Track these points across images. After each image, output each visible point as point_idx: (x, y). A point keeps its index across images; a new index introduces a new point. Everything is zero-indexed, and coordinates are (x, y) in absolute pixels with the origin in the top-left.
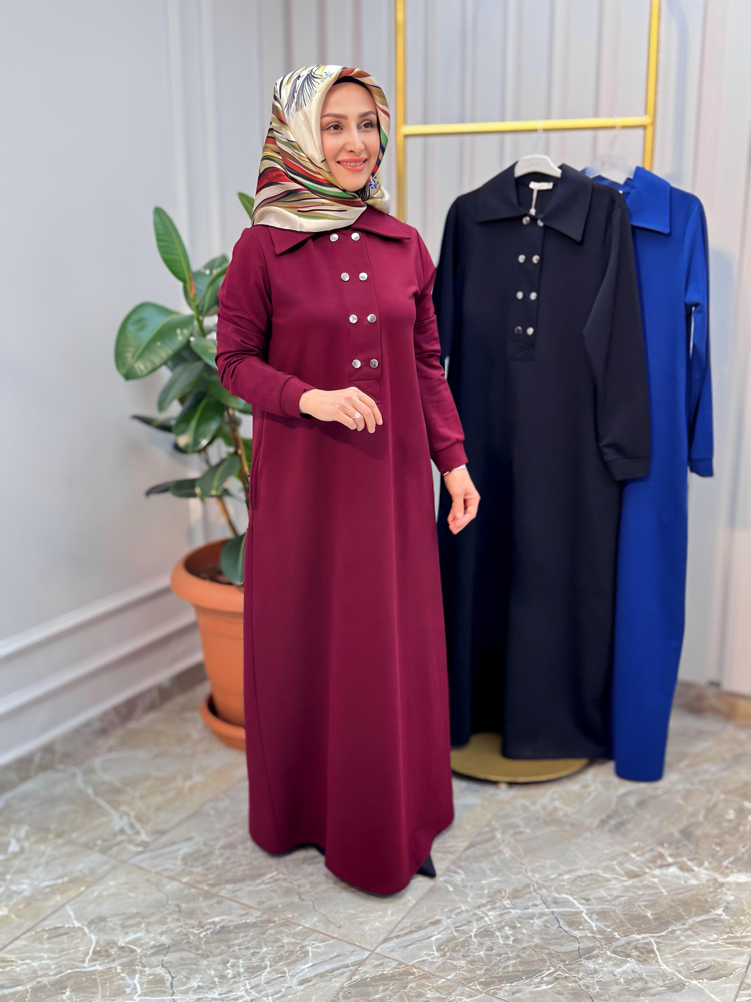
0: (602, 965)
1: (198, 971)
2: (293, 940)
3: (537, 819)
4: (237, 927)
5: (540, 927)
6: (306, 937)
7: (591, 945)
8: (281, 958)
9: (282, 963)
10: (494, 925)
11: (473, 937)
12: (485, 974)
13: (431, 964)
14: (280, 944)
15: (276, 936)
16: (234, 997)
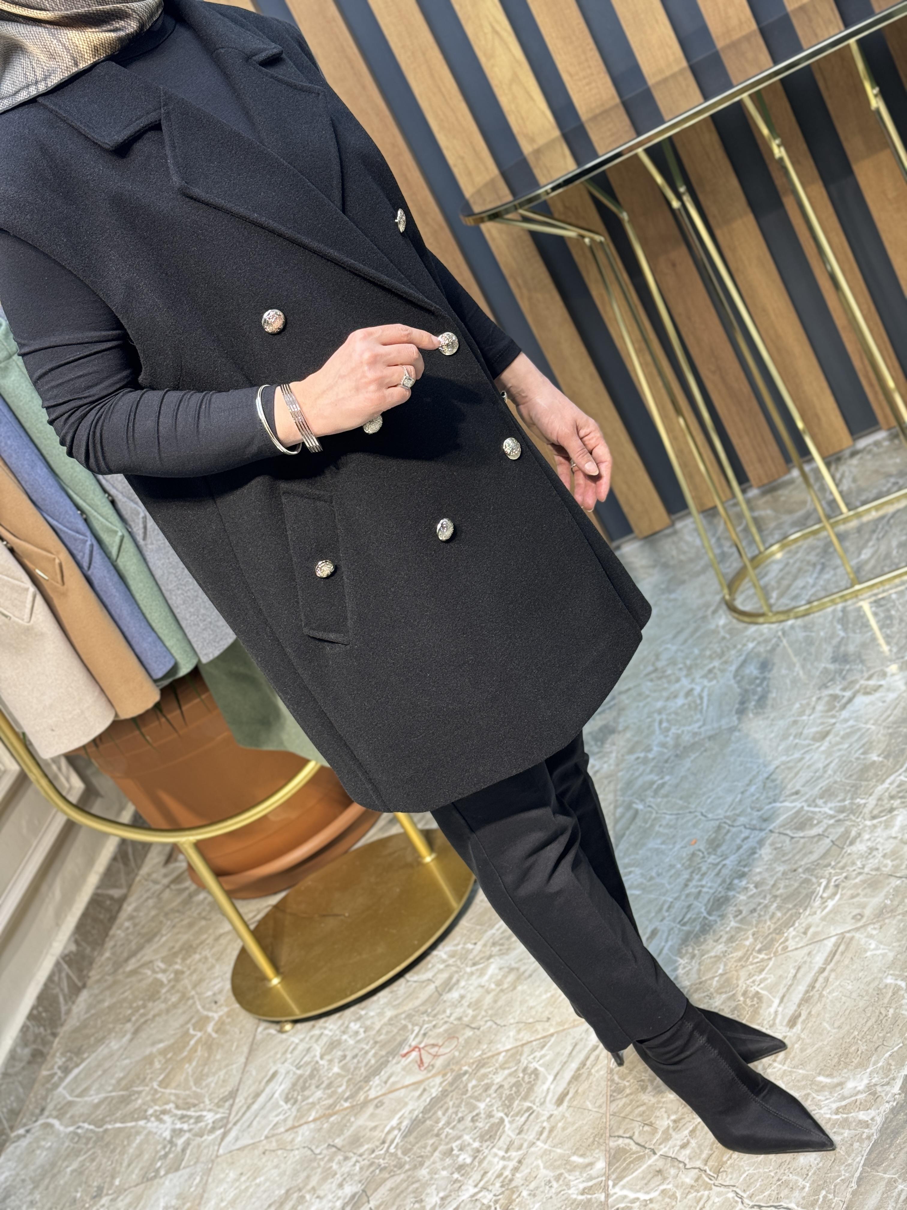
0: (873, 839)
1: (425, 1185)
2: (507, 1072)
3: (666, 761)
4: (425, 1111)
5: (771, 854)
6: (518, 1057)
7: (841, 830)
8: (511, 1099)
9: (516, 1102)
10: (720, 889)
11: (707, 916)
12: (756, 940)
13: (688, 975)
14: (494, 1088)
15: (482, 1083)
16: (495, 1175)
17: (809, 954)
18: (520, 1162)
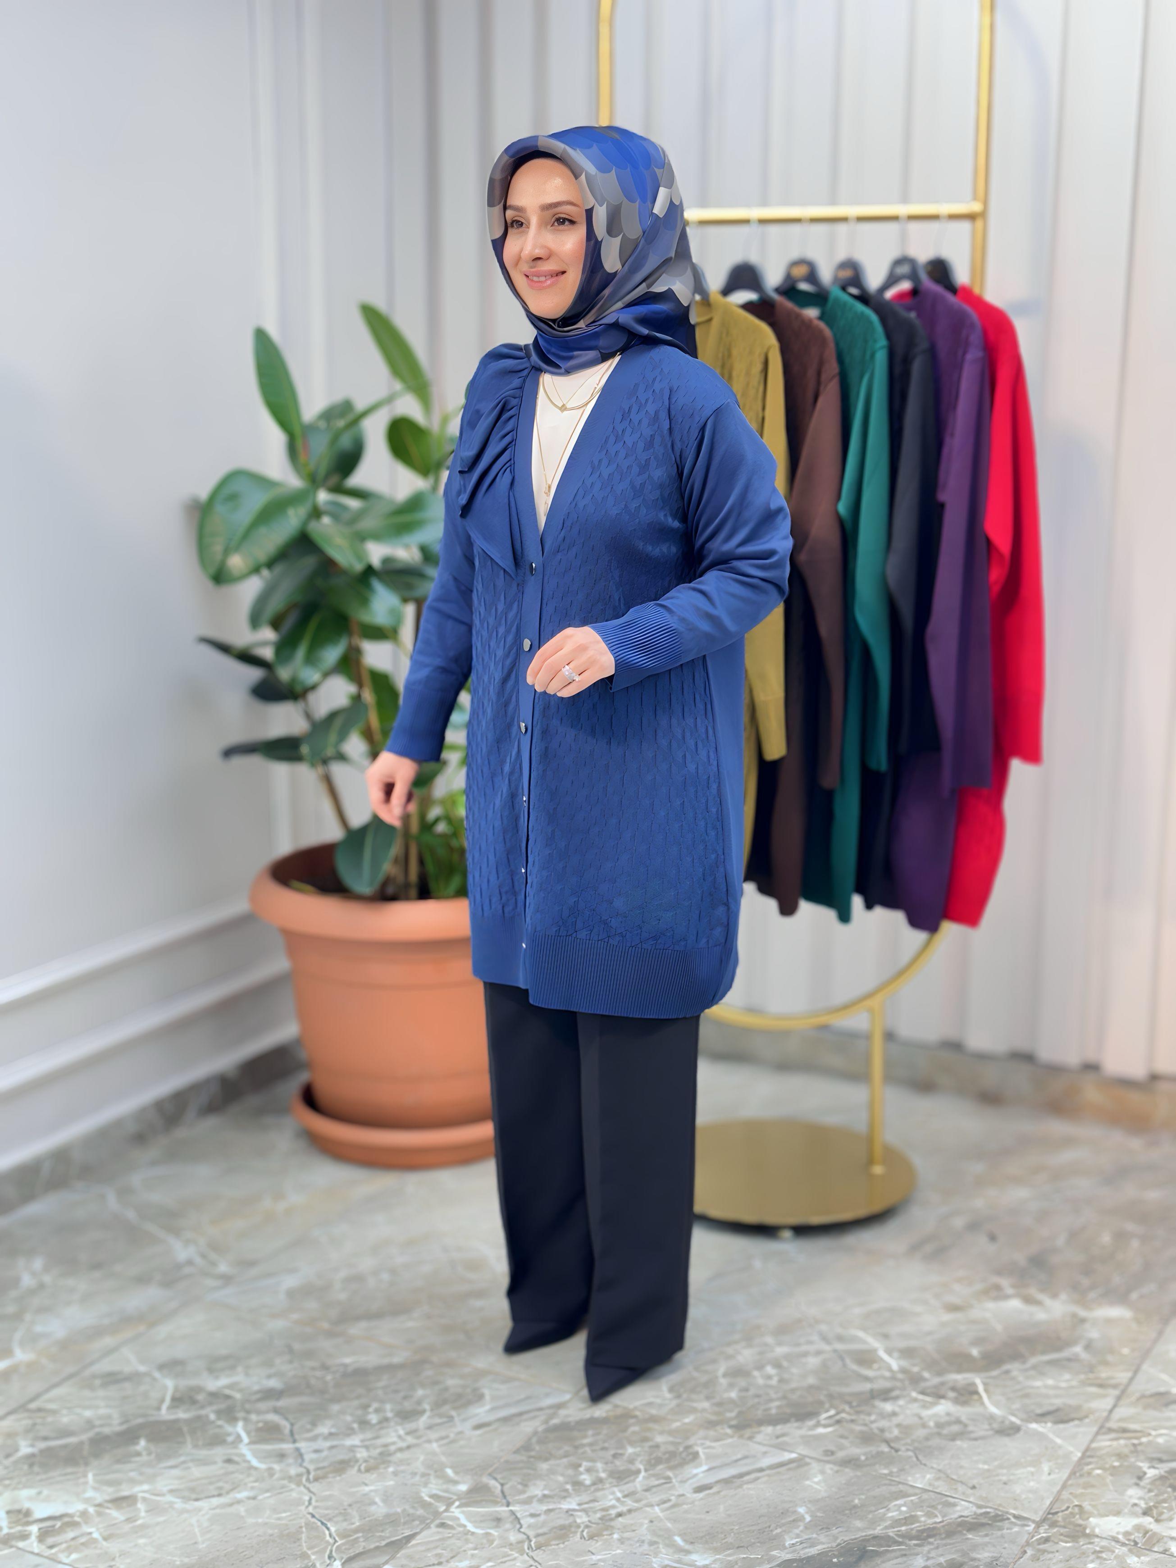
0: (904, 1407)
2: (461, 1382)
4: (377, 1368)
5: (816, 1365)
6: (478, 1378)
7: (888, 1384)
8: (445, 1402)
9: (446, 1408)
10: (751, 1364)
12: (737, 1417)
13: (661, 1407)
14: (441, 1386)
15: (437, 1378)
17: (765, 1453)
18: (409, 1447)
